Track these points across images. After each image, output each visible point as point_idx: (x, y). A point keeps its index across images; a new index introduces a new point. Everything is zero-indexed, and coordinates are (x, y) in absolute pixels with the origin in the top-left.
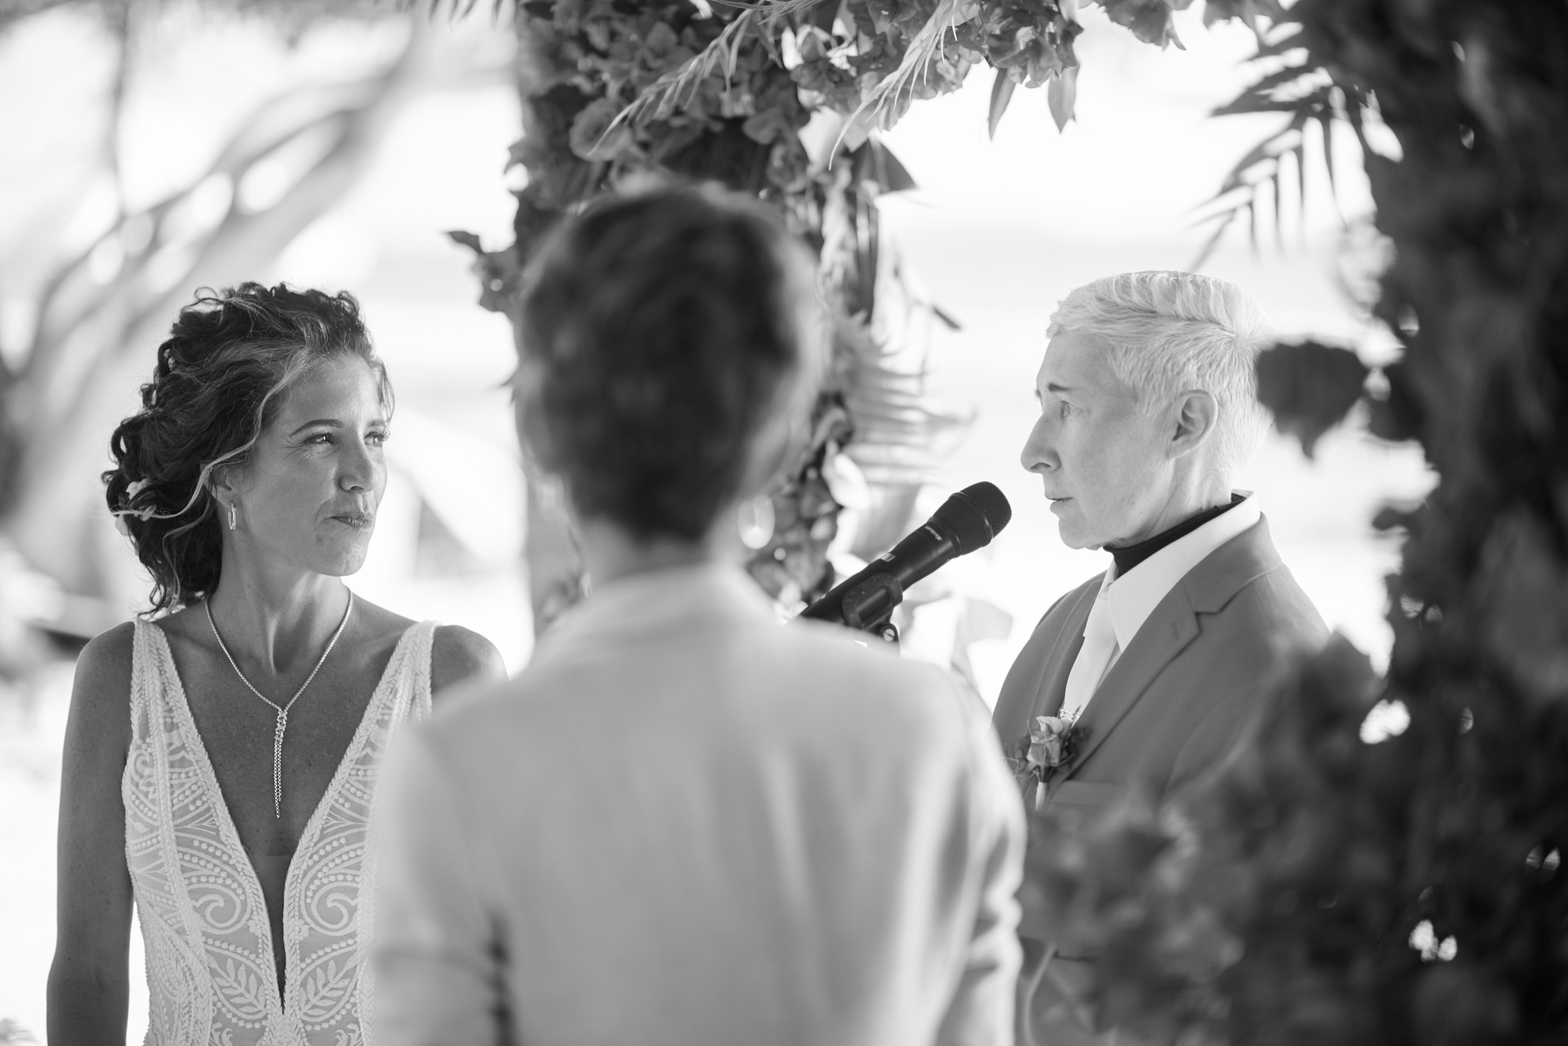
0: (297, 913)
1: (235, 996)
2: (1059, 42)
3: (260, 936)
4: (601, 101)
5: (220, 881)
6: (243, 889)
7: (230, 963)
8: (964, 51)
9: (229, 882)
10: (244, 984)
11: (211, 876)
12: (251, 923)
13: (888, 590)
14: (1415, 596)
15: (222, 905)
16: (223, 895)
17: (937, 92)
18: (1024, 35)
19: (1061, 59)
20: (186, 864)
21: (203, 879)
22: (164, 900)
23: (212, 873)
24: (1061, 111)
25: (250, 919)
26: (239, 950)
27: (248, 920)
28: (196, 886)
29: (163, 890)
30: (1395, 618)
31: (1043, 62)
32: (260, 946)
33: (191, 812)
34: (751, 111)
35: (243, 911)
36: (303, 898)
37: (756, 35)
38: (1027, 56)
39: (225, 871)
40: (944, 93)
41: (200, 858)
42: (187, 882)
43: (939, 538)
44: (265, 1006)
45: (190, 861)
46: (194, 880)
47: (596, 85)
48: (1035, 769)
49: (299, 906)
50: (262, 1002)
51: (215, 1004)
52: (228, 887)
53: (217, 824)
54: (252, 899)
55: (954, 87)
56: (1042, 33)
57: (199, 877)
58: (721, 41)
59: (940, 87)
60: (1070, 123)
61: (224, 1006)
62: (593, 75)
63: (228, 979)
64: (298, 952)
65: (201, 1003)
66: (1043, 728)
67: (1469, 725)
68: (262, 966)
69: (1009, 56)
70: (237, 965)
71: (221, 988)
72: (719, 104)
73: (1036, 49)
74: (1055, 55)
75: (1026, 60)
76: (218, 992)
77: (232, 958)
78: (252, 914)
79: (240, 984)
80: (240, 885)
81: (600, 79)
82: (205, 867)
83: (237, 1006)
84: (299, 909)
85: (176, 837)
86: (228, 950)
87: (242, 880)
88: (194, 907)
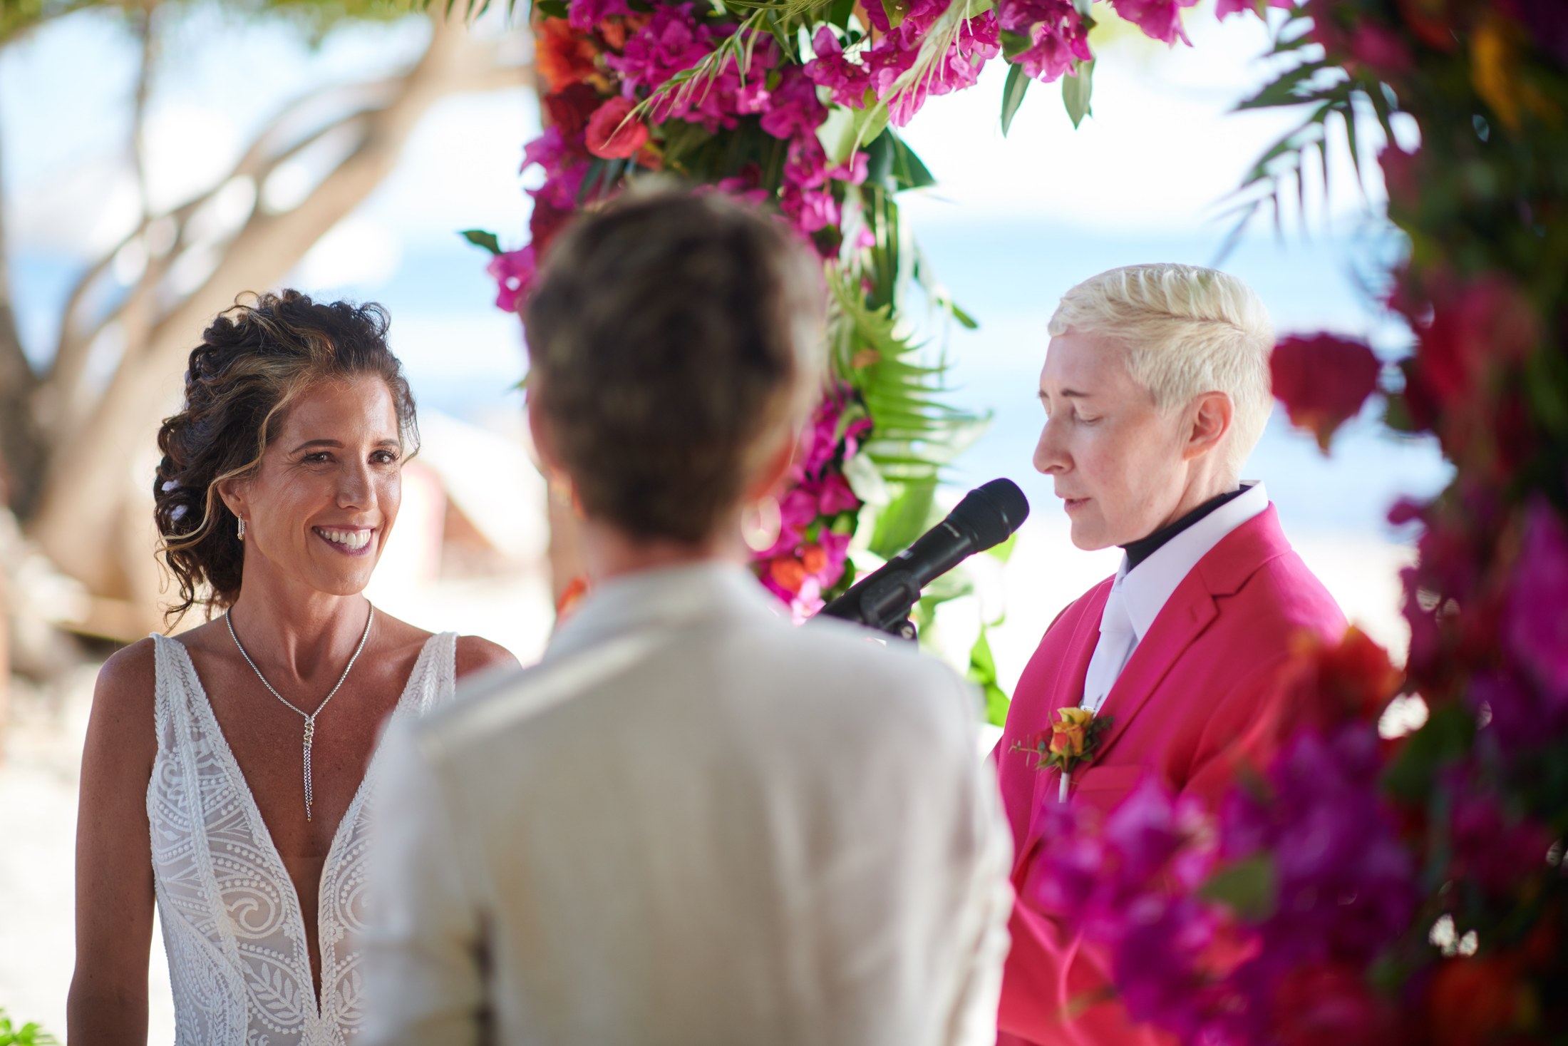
0: (332, 915)
1: (271, 1001)
2: (1073, 36)
3: (295, 939)
4: (616, 99)
5: (254, 884)
6: (278, 892)
7: (265, 968)
8: (978, 45)
9: (263, 885)
10: (279, 989)
11: (245, 879)
12: (285, 927)
13: (906, 587)
14: (1431, 588)
15: (256, 909)
16: (257, 898)
17: (951, 87)
18: (1037, 30)
19: (1075, 52)
20: (219, 869)
21: (237, 883)
22: (197, 907)
23: (247, 877)
24: (1077, 106)
25: (285, 922)
26: (274, 954)
27: (282, 924)
28: (230, 890)
29: (196, 896)
30: (1411, 612)
31: (1058, 57)
32: (295, 949)
33: (222, 817)
34: (768, 108)
35: (278, 914)
36: (337, 899)
37: (771, 32)
38: (1042, 50)
39: (260, 874)
40: (958, 89)
41: (234, 862)
42: (221, 887)
43: (957, 535)
44: (301, 1011)
45: (224, 866)
46: (228, 884)
47: (613, 82)
48: (1057, 760)
49: (334, 908)
50: (298, 1006)
51: (250, 1011)
52: (262, 890)
53: (250, 828)
54: (287, 902)
55: (968, 83)
56: (1056, 28)
57: (233, 881)
58: (737, 38)
59: (954, 83)
60: (1086, 117)
61: (259, 1011)
62: (608, 73)
63: (263, 984)
64: (334, 954)
65: (237, 1010)
66: (1065, 719)
67: (1488, 718)
68: (297, 970)
69: (1023, 52)
70: (272, 969)
71: (256, 993)
72: (734, 100)
73: (1050, 44)
74: (1069, 49)
75: (1040, 55)
76: (254, 998)
77: (267, 963)
78: (286, 917)
79: (275, 989)
80: (274, 888)
81: (616, 77)
82: (239, 870)
83: (273, 1012)
84: (334, 911)
85: (209, 842)
86: (263, 954)
87: (276, 883)
88: (228, 912)
